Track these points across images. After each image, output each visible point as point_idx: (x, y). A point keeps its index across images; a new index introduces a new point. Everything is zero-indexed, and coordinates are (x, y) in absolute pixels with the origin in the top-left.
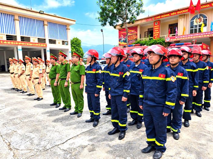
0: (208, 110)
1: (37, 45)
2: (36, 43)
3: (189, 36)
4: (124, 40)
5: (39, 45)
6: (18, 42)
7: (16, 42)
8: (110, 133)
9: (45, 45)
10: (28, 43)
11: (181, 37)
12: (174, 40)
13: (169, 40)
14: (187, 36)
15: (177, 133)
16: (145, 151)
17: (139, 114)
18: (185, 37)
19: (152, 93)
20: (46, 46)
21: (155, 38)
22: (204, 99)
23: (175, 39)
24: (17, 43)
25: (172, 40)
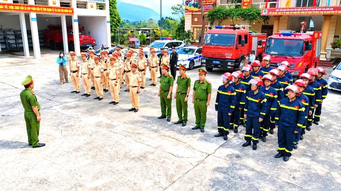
0: (317, 124)
1: (59, 10)
2: (57, 8)
3: (295, 10)
4: (194, 4)
5: (63, 11)
6: (31, 6)
7: (27, 6)
8: (244, 145)
9: (71, 11)
10: (45, 7)
11: (284, 10)
12: (273, 13)
13: (267, 13)
14: (293, 10)
15: (296, 144)
16: (277, 157)
17: (264, 129)
18: (290, 11)
19: (289, 118)
20: (73, 12)
21: (244, 6)
22: (315, 114)
23: (276, 13)
24: (29, 8)
25: (271, 13)
